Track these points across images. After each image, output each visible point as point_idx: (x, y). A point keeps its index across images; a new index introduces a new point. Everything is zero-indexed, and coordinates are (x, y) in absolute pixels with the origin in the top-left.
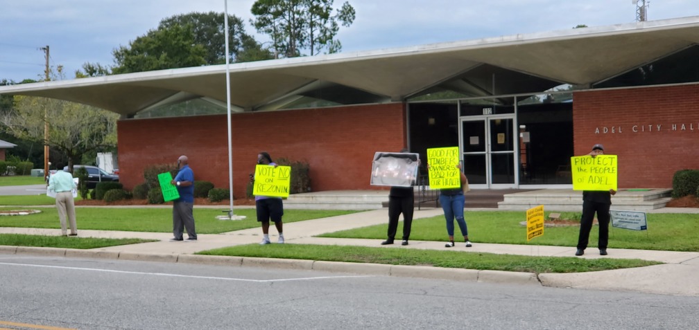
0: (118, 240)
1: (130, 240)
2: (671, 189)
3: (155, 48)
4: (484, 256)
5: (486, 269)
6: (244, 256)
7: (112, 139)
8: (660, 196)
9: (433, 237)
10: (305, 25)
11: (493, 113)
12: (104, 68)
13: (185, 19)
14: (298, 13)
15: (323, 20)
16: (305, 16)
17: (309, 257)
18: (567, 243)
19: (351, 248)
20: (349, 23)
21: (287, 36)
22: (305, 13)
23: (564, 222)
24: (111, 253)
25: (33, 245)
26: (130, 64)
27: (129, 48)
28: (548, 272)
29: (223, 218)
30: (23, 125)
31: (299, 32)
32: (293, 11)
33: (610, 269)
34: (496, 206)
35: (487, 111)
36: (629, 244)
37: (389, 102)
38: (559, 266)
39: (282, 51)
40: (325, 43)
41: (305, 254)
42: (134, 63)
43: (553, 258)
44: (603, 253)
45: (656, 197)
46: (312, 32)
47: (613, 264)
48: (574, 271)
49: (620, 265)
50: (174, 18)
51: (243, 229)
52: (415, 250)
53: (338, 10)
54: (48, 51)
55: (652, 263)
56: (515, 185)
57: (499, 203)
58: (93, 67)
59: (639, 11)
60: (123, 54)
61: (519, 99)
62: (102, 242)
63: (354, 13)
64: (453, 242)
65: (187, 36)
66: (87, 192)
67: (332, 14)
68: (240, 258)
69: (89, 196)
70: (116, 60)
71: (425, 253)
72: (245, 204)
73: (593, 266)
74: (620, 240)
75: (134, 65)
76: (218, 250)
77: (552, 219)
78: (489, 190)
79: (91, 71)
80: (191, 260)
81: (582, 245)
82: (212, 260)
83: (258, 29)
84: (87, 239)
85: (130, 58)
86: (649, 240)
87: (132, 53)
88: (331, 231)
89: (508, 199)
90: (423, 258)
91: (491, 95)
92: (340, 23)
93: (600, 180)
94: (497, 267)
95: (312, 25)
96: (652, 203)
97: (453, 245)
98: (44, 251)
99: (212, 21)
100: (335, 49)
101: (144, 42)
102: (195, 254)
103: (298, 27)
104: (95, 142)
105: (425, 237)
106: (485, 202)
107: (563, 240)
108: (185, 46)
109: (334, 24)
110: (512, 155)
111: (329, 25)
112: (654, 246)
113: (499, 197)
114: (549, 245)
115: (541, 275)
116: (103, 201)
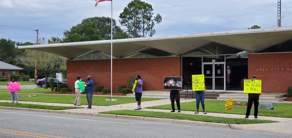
0: (68, 107)
1: (73, 107)
2: (287, 94)
3: (81, 31)
4: (210, 117)
5: (210, 122)
6: (117, 114)
7: (63, 68)
8: (282, 97)
9: (190, 109)
10: (141, 23)
11: (216, 62)
12: (60, 39)
13: (92, 19)
14: (138, 18)
15: (148, 21)
16: (141, 19)
17: (142, 115)
18: (242, 113)
19: (158, 112)
20: (159, 22)
21: (133, 27)
22: (141, 18)
23: (242, 105)
24: (66, 112)
25: (36, 108)
26: (70, 37)
27: (70, 31)
28: (233, 124)
29: (108, 100)
30: (28, 61)
31: (138, 25)
32: (136, 17)
33: (257, 123)
34: (216, 98)
35: (214, 61)
36: (266, 114)
37: (174, 56)
38: (238, 122)
39: (131, 33)
40: (149, 30)
41: (141, 114)
42: (72, 37)
43: (236, 119)
44: (256, 117)
45: (281, 97)
46: (144, 26)
47: (259, 122)
48: (243, 123)
49: (261, 122)
50: (88, 19)
51: (116, 104)
52: (183, 114)
53: (155, 17)
54: (38, 31)
55: (274, 122)
56: (224, 91)
57: (217, 97)
58: (55, 38)
59: (278, 21)
60: (67, 33)
61: (227, 56)
62: (62, 108)
63: (161, 18)
64: (198, 112)
65: (93, 27)
66: (54, 88)
67: (152, 18)
68: (116, 115)
69: (54, 90)
70: (65, 35)
71: (187, 115)
72: (116, 95)
73: (251, 122)
74: (263, 113)
75: (72, 38)
76: (107, 112)
77: (238, 104)
78: (214, 92)
79: (55, 40)
80: (97, 115)
81: (248, 114)
82: (105, 115)
83: (122, 24)
84: (56, 106)
85: (70, 35)
86: (275, 113)
87: (71, 33)
88: (151, 106)
89: (221, 96)
90: (186, 117)
91: (216, 54)
92: (155, 22)
93: (255, 90)
94: (214, 121)
95: (144, 23)
96: (278, 99)
97: (198, 113)
98: (40, 110)
99: (103, 20)
100: (153, 33)
101: (76, 29)
102: (99, 113)
103: (138, 23)
104: (57, 69)
105: (187, 109)
106: (211, 97)
107: (241, 112)
108: (93, 30)
109: (153, 23)
110: (223, 78)
111: (151, 23)
112: (276, 115)
113: (218, 95)
114: (235, 114)
115: (230, 125)
116: (60, 92)
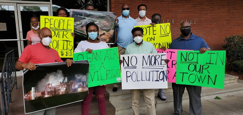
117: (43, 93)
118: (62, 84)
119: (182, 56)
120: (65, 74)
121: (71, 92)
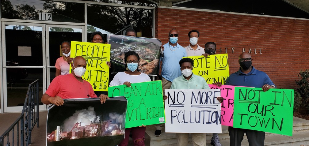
117: (70, 134)
118: (93, 124)
119: (241, 93)
120: (97, 113)
121: (103, 134)
